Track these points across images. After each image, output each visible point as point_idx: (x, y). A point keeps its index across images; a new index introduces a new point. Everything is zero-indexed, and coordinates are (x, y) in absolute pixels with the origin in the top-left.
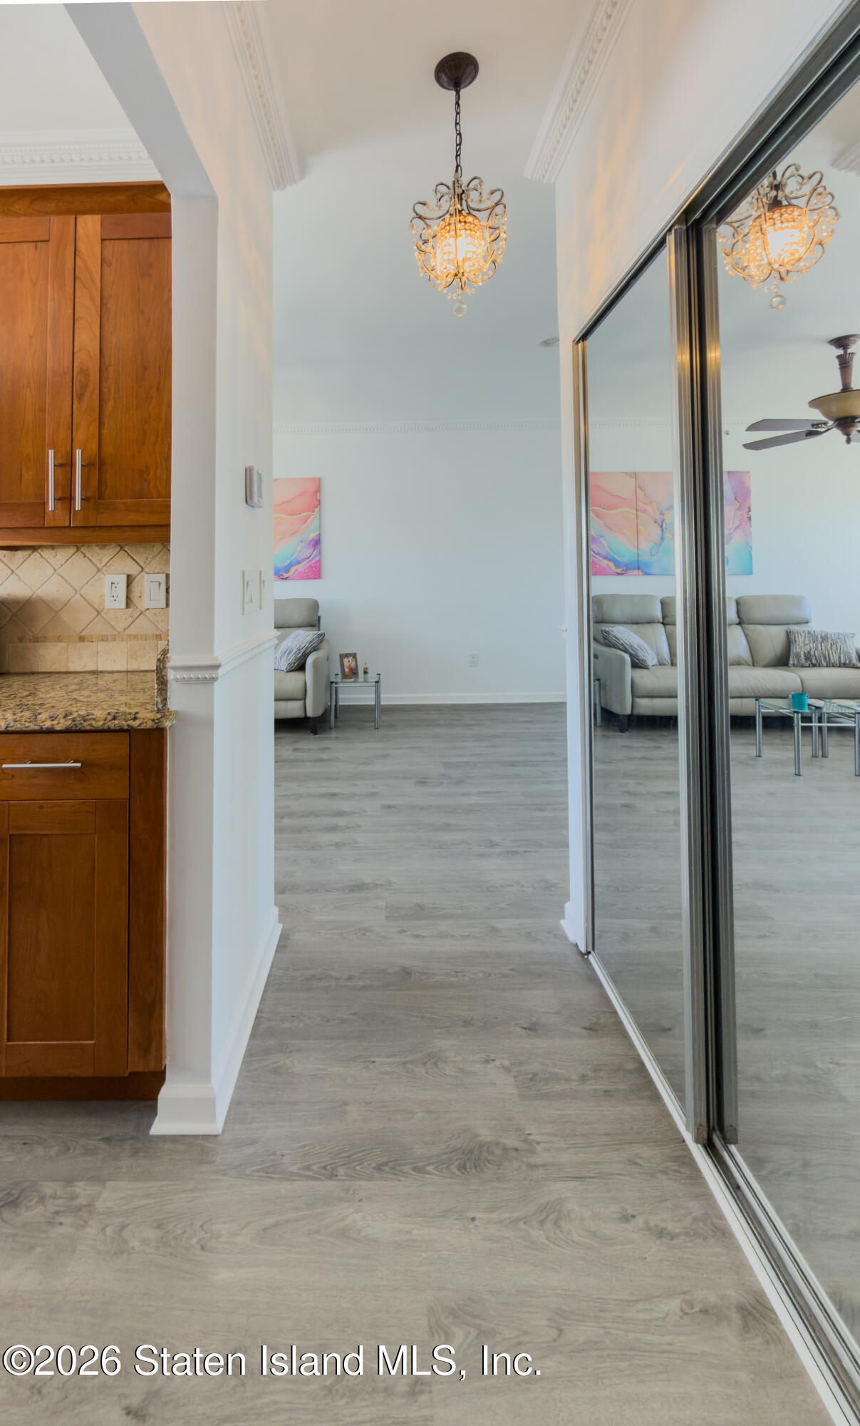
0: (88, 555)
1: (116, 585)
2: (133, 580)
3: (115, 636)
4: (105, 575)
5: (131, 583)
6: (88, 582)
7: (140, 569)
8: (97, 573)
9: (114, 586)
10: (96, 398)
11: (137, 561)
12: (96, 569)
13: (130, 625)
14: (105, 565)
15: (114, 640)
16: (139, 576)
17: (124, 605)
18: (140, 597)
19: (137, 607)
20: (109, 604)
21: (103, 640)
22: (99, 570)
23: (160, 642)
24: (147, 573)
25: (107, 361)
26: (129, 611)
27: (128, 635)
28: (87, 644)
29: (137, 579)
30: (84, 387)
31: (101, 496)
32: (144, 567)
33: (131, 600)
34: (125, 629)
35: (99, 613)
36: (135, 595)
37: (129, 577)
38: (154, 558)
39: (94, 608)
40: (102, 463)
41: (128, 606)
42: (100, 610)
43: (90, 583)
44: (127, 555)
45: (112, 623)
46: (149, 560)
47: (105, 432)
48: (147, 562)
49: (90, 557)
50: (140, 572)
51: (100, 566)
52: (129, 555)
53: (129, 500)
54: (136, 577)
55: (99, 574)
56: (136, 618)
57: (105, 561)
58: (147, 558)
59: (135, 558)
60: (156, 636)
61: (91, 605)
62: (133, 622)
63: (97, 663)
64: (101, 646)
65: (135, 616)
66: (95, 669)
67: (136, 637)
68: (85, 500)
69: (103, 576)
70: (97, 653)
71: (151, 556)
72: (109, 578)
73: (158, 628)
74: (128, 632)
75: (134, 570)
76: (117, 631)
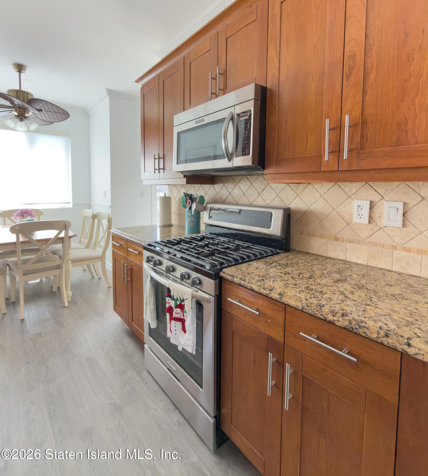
0: (342, 186)
1: (361, 207)
2: (375, 205)
3: (360, 241)
4: (354, 200)
5: (373, 207)
6: (341, 204)
7: (381, 197)
8: (348, 199)
9: (360, 208)
10: (361, 74)
11: (379, 191)
12: (347, 196)
13: (370, 236)
14: (354, 193)
15: (359, 243)
16: (380, 202)
17: (367, 222)
18: (380, 217)
19: (377, 224)
20: (356, 219)
21: (350, 242)
22: (349, 197)
23: (395, 251)
24: (387, 201)
25: (371, 42)
26: (371, 226)
27: (369, 242)
28: (340, 242)
29: (378, 204)
30: (351, 69)
31: (362, 148)
32: (384, 196)
33: (372, 218)
34: (367, 238)
35: (348, 225)
36: (376, 215)
37: (371, 202)
38: (392, 190)
39: (345, 221)
40: (364, 122)
41: (370, 222)
42: (349, 223)
43: (343, 204)
44: (370, 187)
45: (357, 232)
46: (389, 191)
47: (367, 98)
48: (387, 193)
49: (344, 189)
50: (381, 200)
51: (350, 194)
52: (372, 187)
53: (386, 149)
54: (377, 203)
55: (349, 199)
56: (376, 231)
57: (354, 191)
58: (387, 190)
59: (377, 189)
60: (392, 246)
61: (343, 219)
62: (373, 234)
63: (346, 255)
64: (349, 245)
65: (375, 230)
66: (345, 259)
67: (375, 244)
68: (350, 151)
69: (352, 200)
70: (347, 249)
71: (391, 189)
72: (356, 203)
73: (394, 241)
74: (369, 240)
75: (375, 197)
76: (362, 239)
